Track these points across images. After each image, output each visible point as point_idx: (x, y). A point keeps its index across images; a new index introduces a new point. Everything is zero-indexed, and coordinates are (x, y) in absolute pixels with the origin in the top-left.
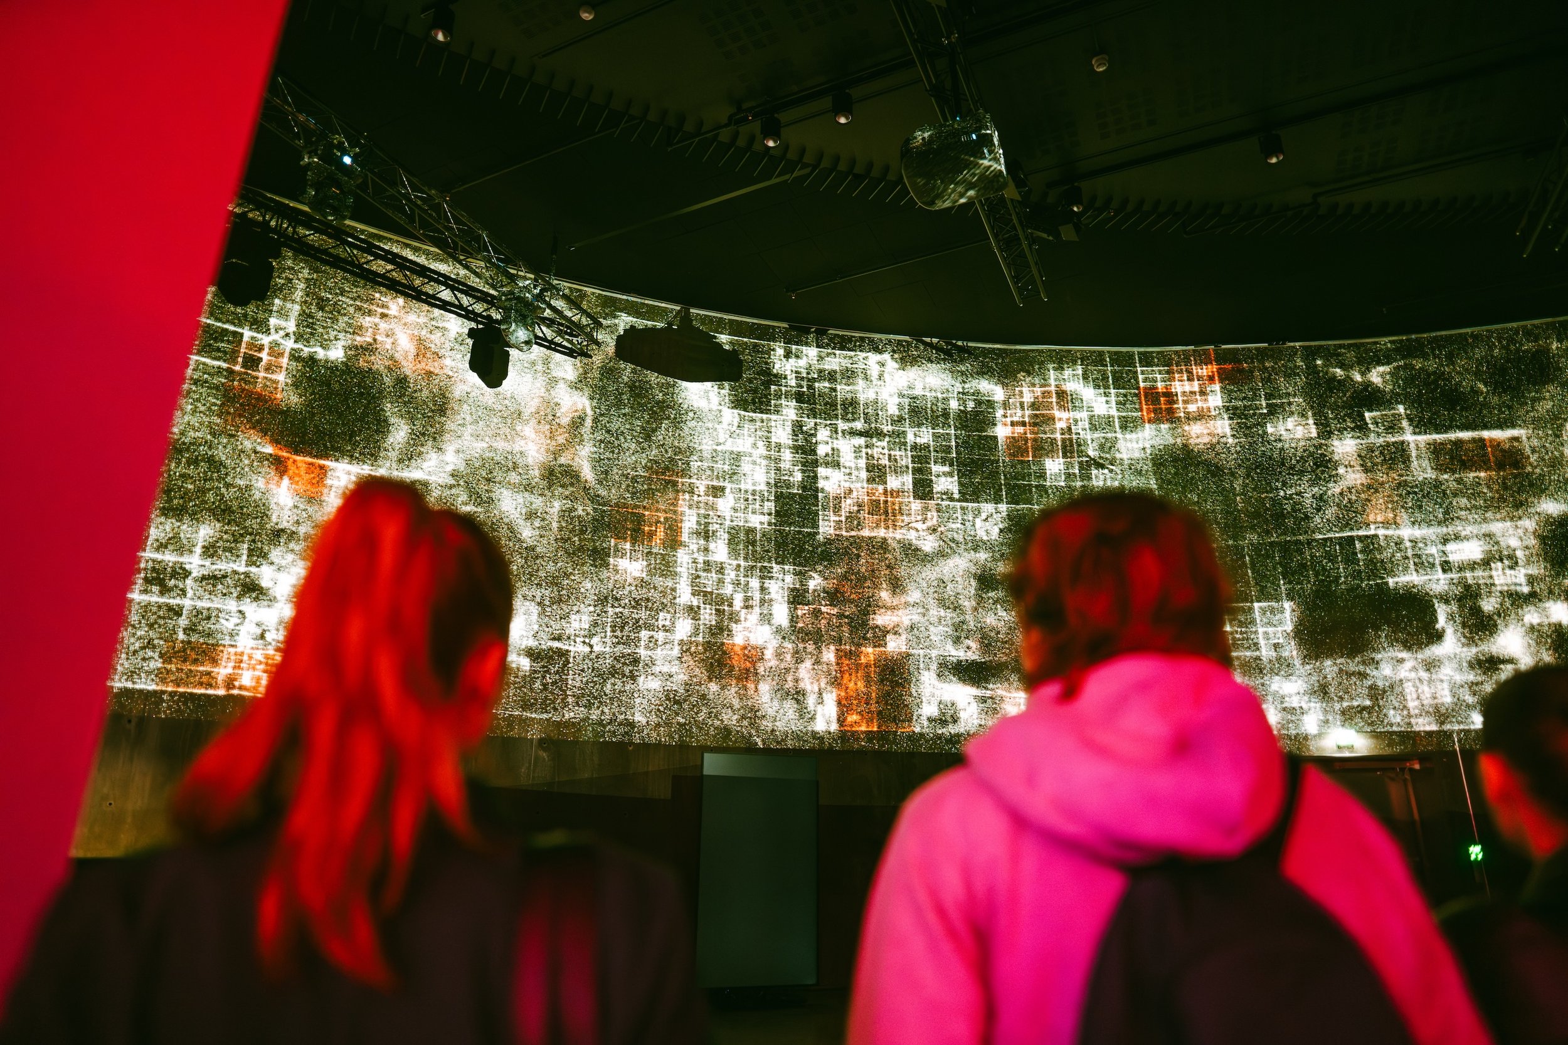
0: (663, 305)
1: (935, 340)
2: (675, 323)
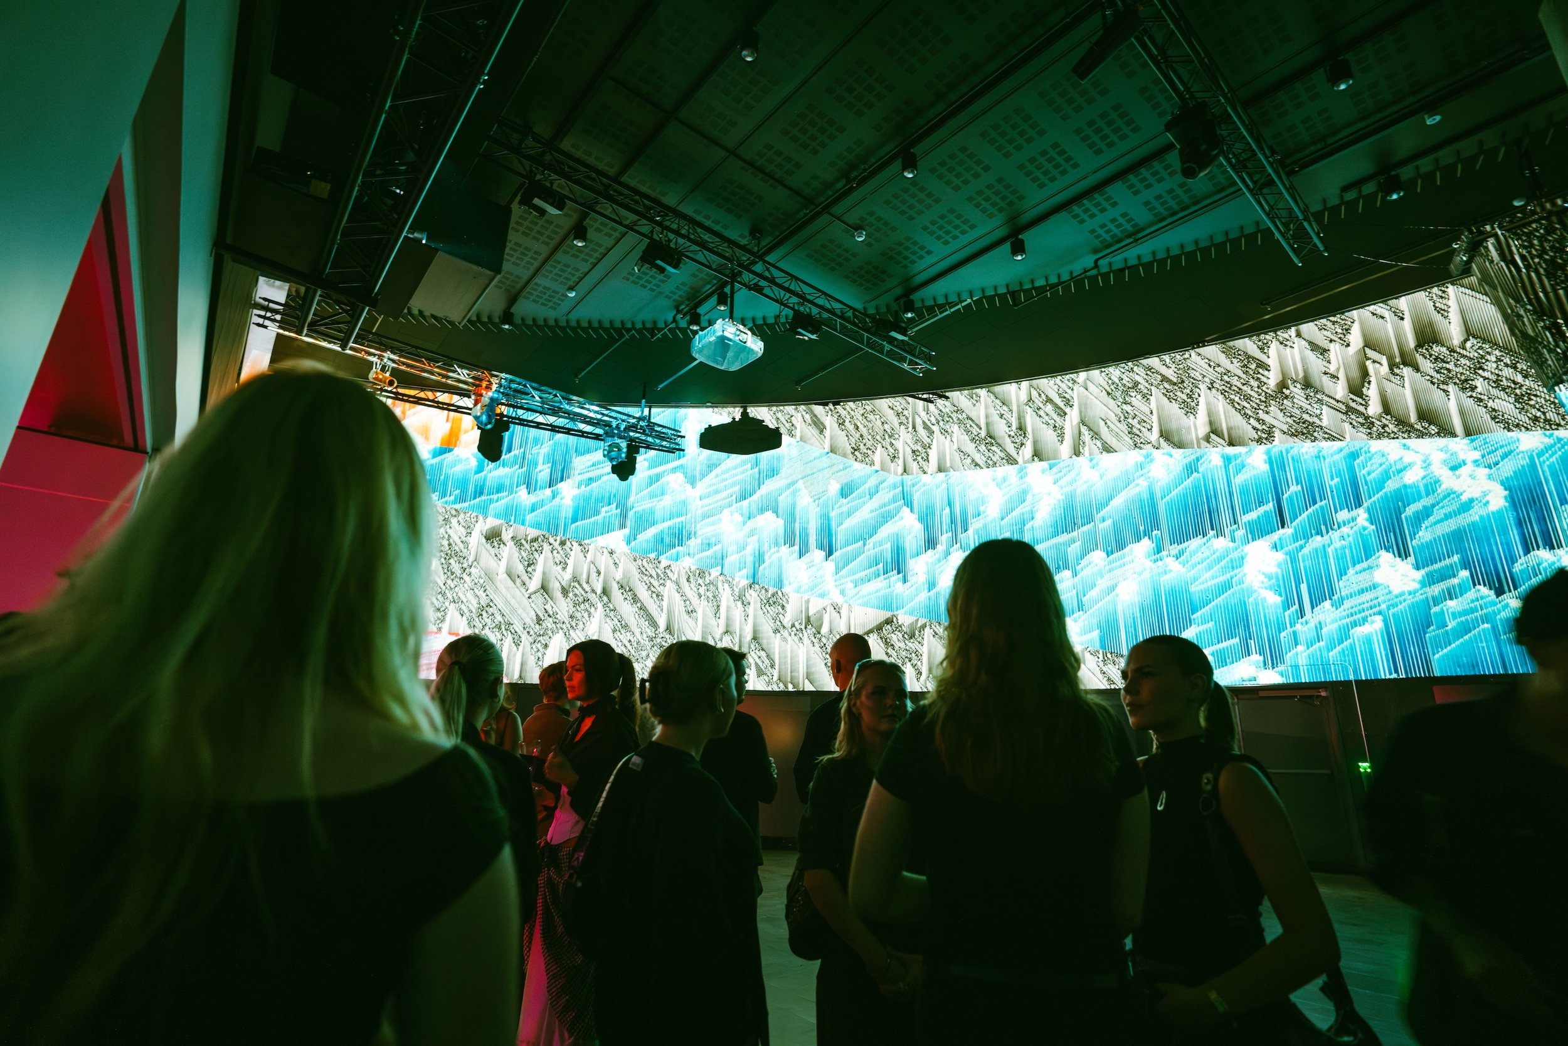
0: (730, 407)
1: (920, 394)
2: (738, 417)
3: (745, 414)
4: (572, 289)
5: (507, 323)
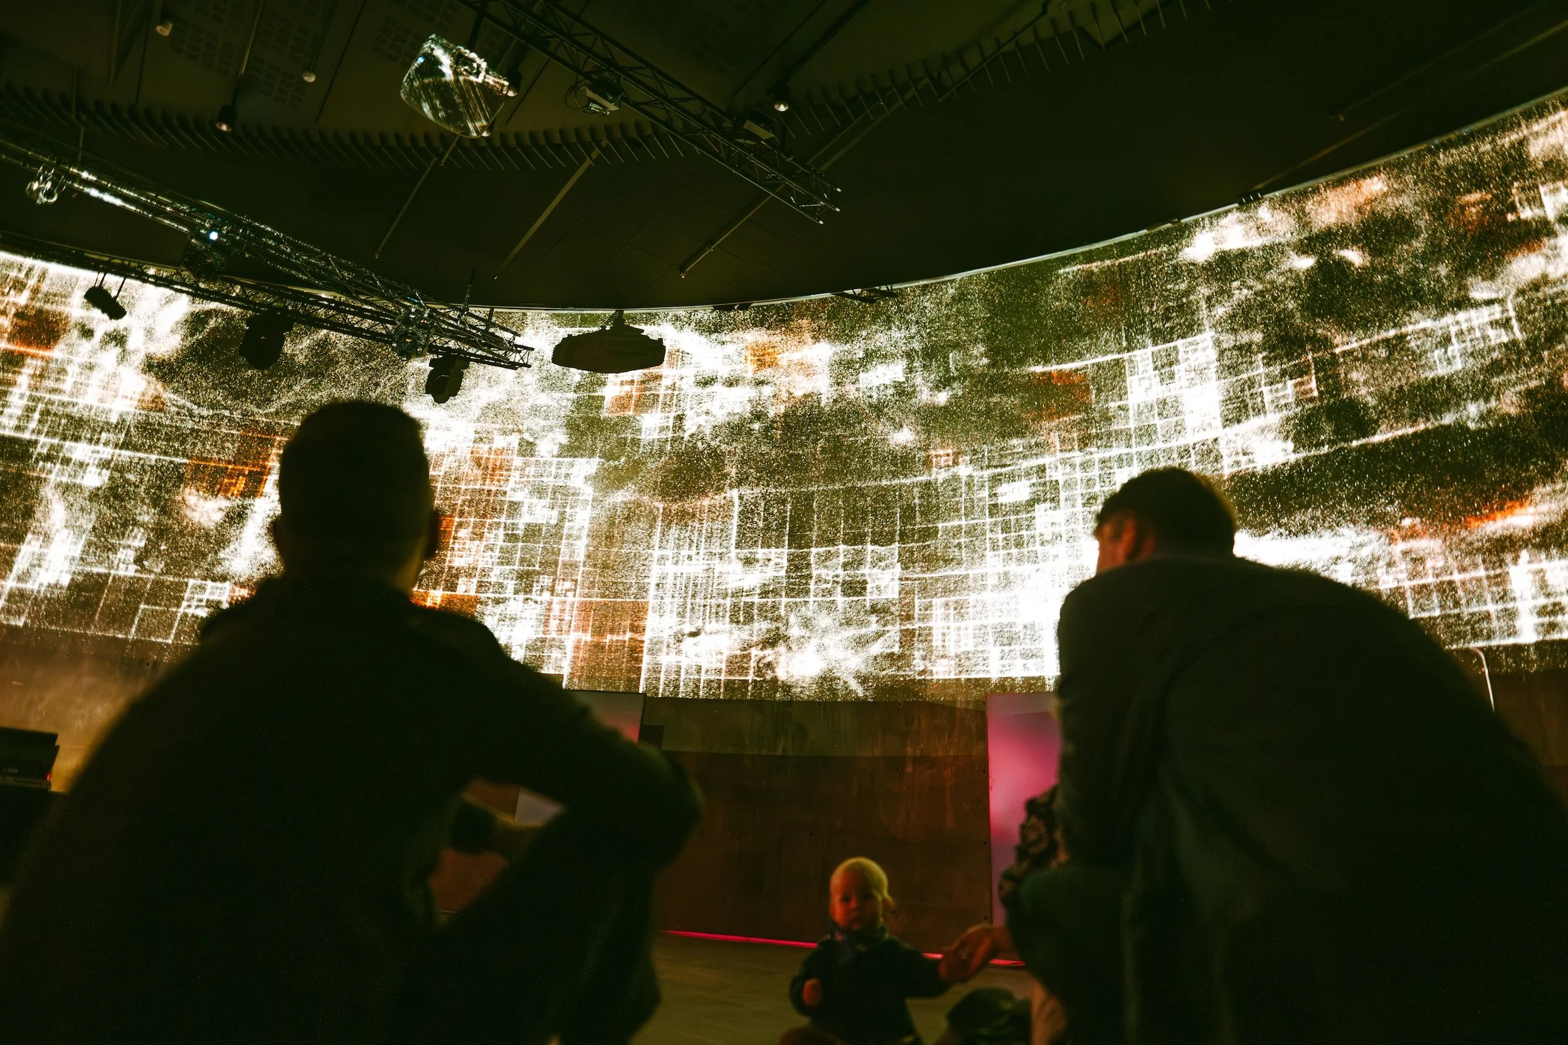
0: (599, 312)
1: (858, 291)
2: (609, 325)
3: (618, 320)
4: (310, 69)
5: (223, 121)
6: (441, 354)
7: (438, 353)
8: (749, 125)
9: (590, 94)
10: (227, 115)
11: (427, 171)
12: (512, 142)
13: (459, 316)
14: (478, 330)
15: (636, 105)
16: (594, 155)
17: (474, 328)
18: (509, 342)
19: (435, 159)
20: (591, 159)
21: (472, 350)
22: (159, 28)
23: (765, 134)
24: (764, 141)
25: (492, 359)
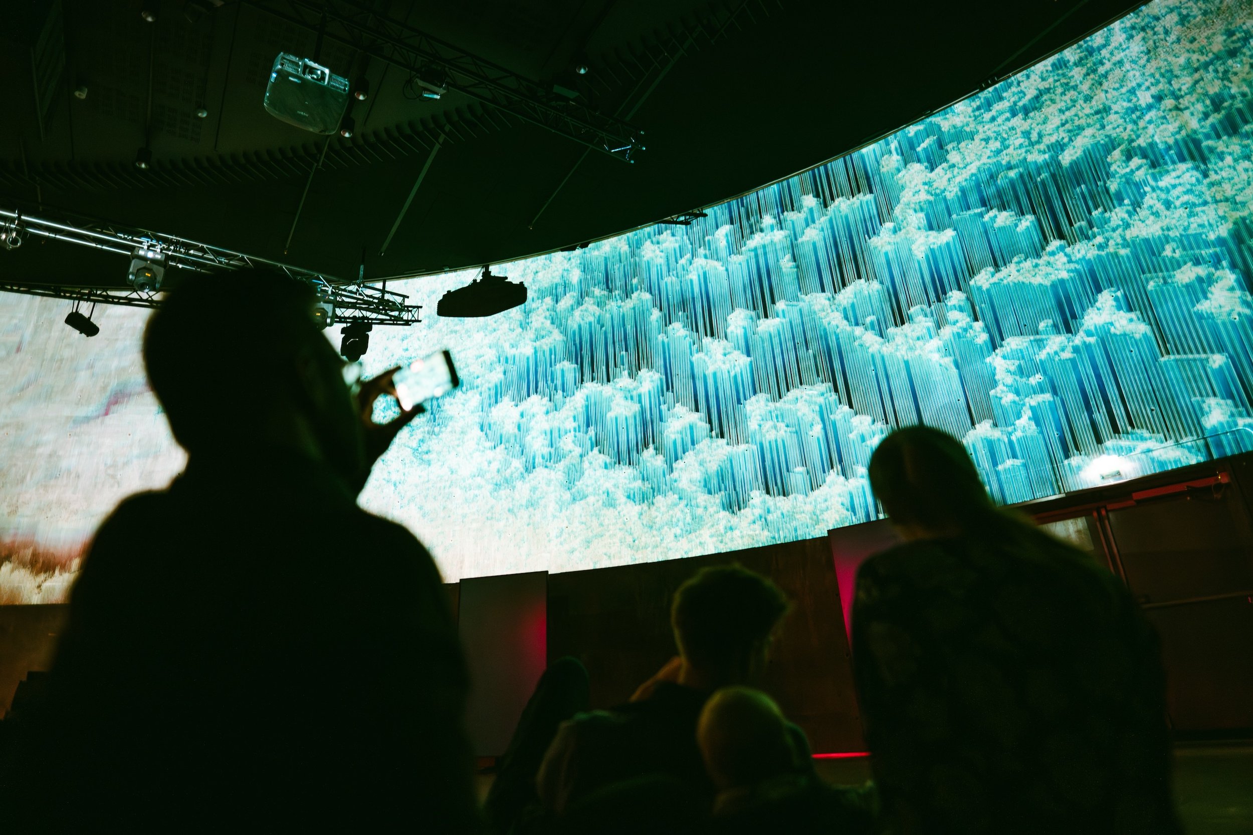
2: (479, 278)
3: (487, 274)
4: (203, 108)
5: (141, 162)
6: (349, 322)
7: (347, 322)
8: (558, 89)
9: (421, 83)
10: (144, 155)
11: (311, 176)
12: (372, 139)
13: (357, 290)
14: (375, 298)
15: (463, 89)
16: (441, 140)
17: (371, 296)
18: (401, 304)
19: (316, 164)
20: (439, 143)
21: (374, 316)
22: (77, 94)
23: (572, 94)
24: (573, 100)
25: (390, 320)
